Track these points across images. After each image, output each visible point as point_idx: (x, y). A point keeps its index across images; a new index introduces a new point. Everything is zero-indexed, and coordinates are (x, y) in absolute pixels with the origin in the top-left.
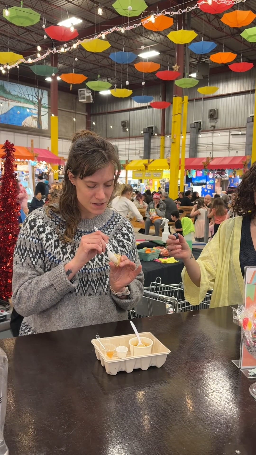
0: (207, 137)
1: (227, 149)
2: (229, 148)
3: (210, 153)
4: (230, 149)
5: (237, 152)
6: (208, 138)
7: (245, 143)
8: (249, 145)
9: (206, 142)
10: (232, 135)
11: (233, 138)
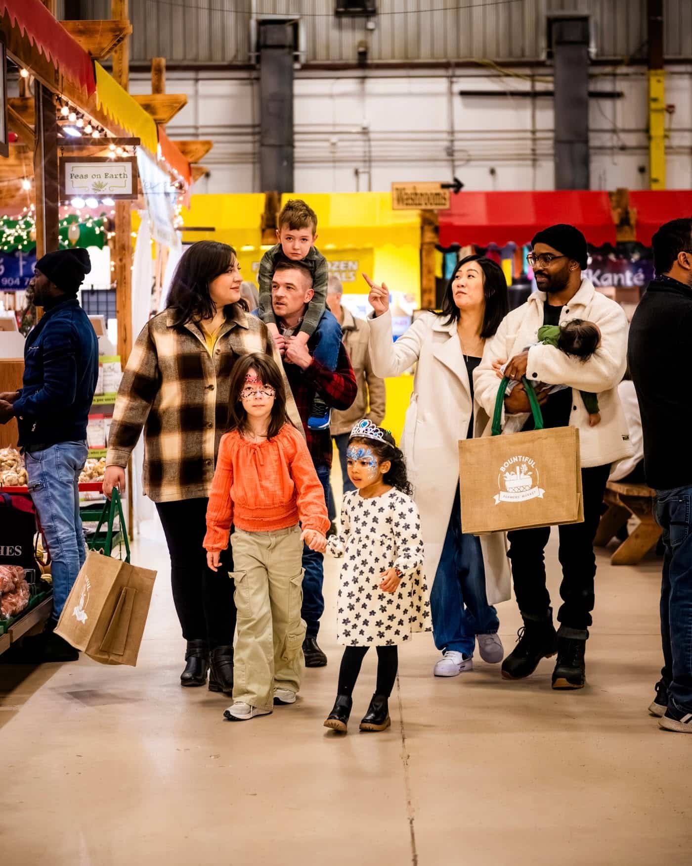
0: (331, 96)
1: (443, 155)
2: (450, 152)
3: (357, 173)
4: (457, 155)
5: (493, 172)
6: (339, 101)
7: (551, 135)
8: (570, 142)
9: (331, 122)
10: (463, 94)
11: (466, 106)
